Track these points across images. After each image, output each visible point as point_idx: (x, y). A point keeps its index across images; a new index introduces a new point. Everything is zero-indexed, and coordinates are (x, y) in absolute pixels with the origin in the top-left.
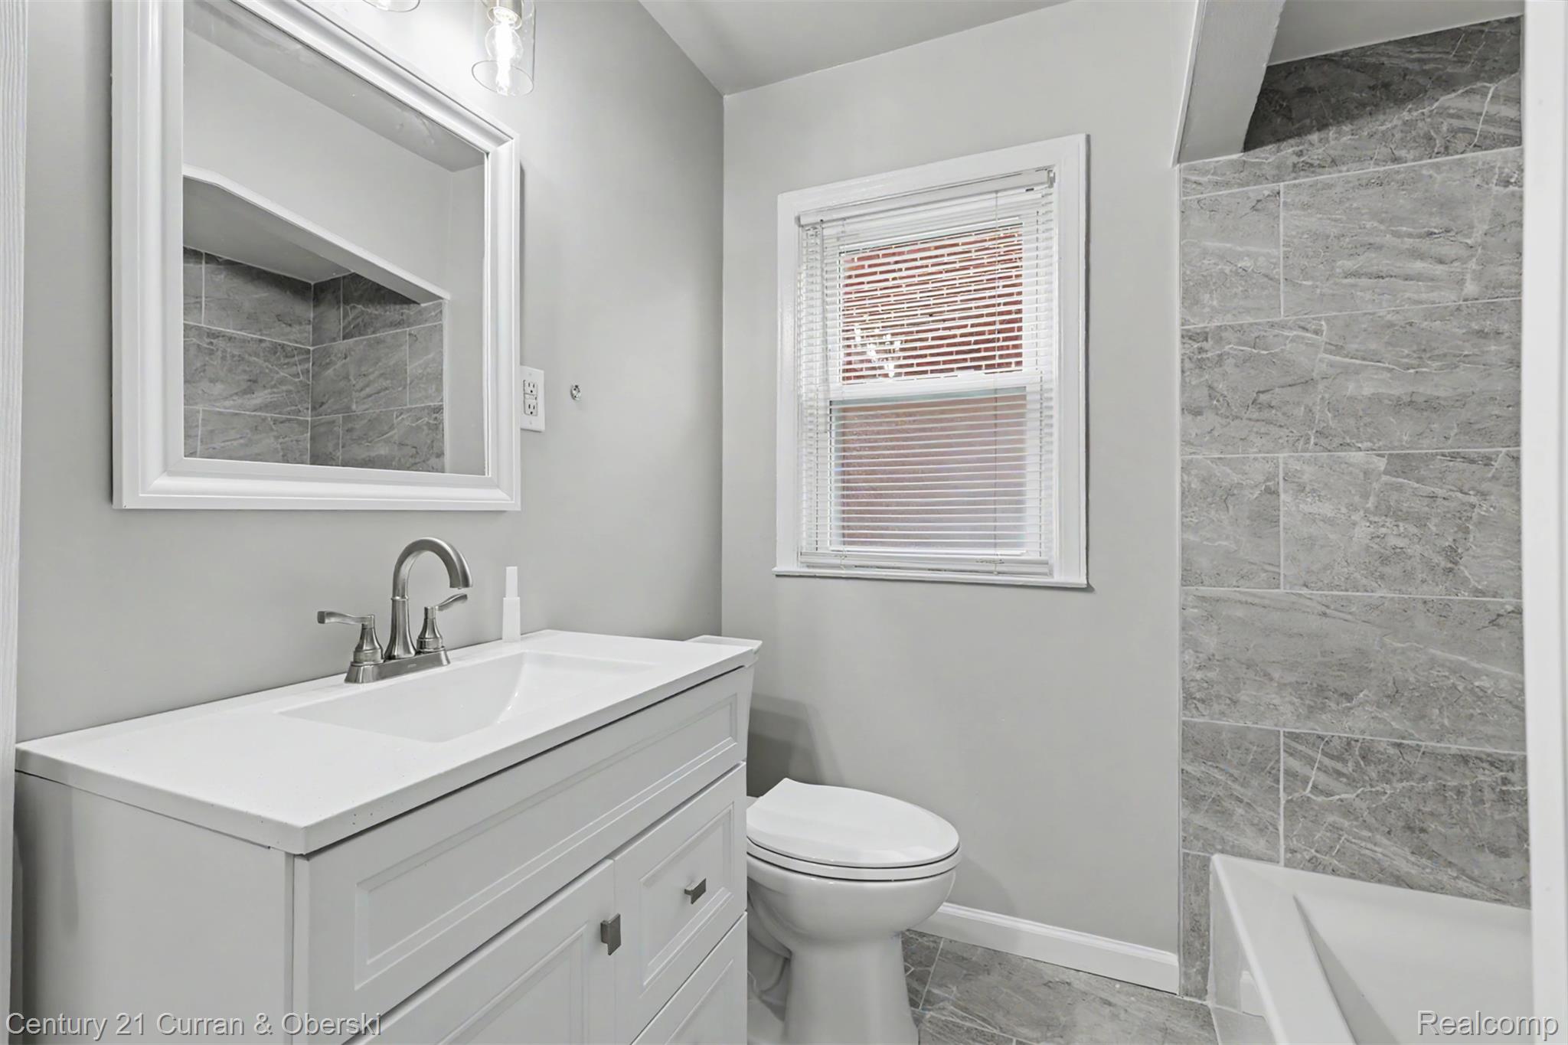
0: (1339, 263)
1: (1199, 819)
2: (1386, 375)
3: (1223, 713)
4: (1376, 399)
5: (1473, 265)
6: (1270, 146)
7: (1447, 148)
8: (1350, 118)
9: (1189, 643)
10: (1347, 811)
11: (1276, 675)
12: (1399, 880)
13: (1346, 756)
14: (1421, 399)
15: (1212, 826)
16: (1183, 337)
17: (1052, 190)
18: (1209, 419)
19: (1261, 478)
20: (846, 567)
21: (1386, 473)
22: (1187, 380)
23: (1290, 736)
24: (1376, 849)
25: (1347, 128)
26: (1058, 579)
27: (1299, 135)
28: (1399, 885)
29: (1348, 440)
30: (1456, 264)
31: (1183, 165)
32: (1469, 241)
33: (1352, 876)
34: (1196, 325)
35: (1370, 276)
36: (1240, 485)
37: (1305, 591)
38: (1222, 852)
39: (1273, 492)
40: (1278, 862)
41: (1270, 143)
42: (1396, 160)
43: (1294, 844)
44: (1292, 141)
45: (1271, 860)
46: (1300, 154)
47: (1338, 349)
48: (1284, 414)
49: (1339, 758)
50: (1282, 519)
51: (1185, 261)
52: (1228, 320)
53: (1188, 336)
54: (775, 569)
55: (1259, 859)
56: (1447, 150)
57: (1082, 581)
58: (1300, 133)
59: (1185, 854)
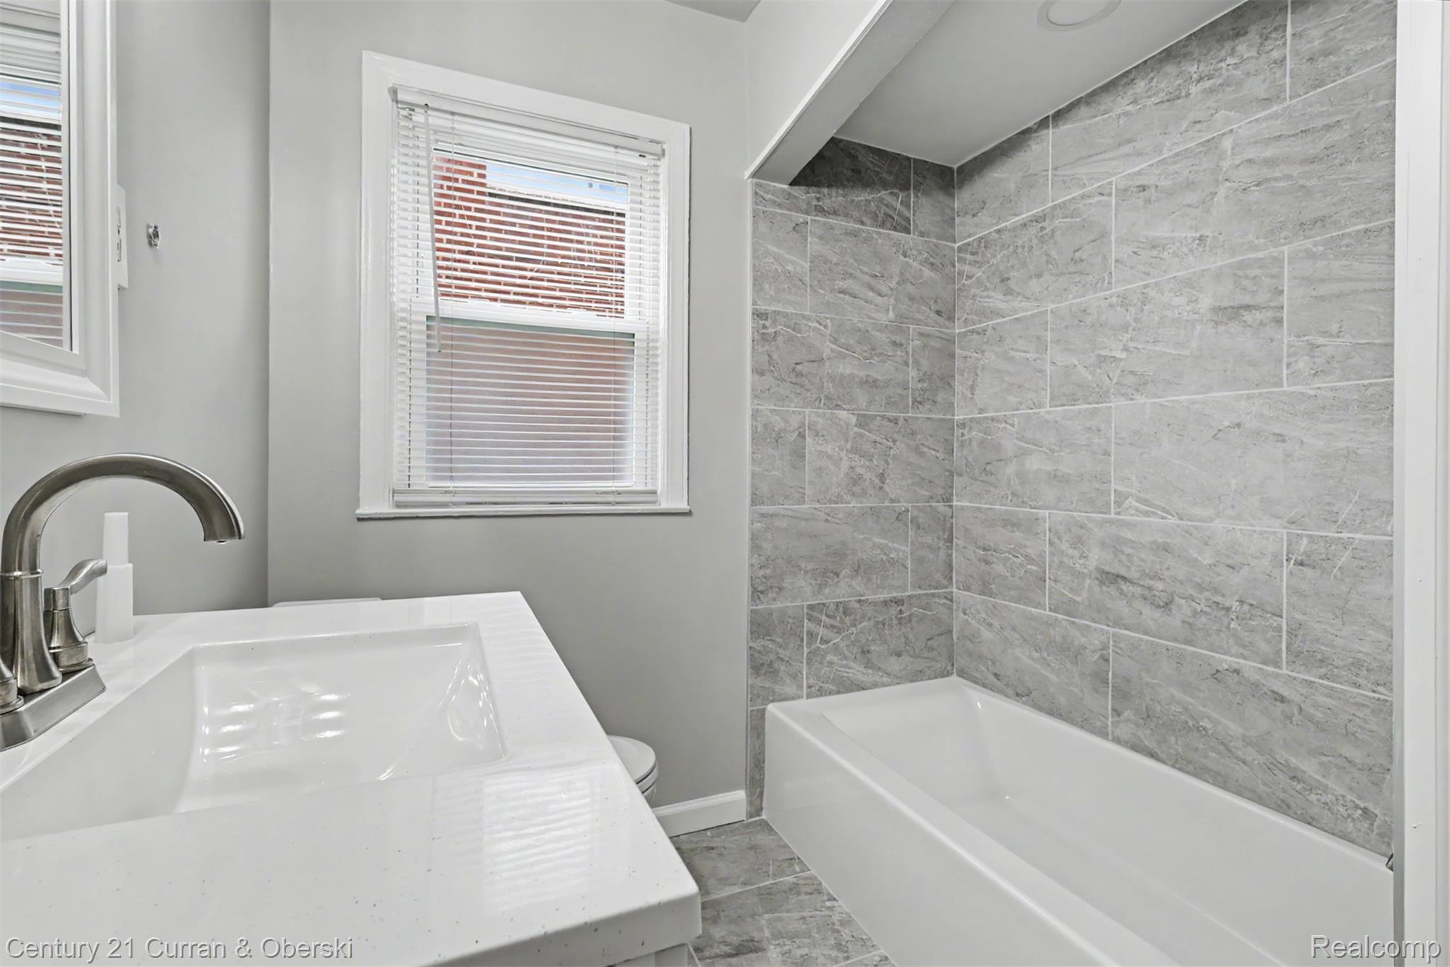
0: (837, 282)
1: (760, 682)
2: (856, 362)
3: (774, 599)
4: (852, 376)
5: (892, 301)
6: (803, 188)
7: (883, 224)
8: (844, 187)
9: (755, 547)
10: (836, 649)
11: (803, 566)
12: (860, 687)
13: (836, 614)
14: (870, 380)
15: (767, 685)
16: (753, 314)
17: (659, 163)
18: (768, 380)
19: (796, 425)
20: (456, 504)
21: (856, 426)
22: (756, 347)
23: (811, 607)
24: (850, 671)
25: (841, 191)
26: (665, 505)
27: (818, 186)
28: (859, 690)
29: (839, 403)
30: (886, 298)
31: (755, 180)
32: (891, 286)
33: (839, 692)
34: (762, 307)
35: (850, 295)
36: (785, 430)
37: (818, 506)
38: (773, 701)
39: (802, 436)
40: (802, 697)
41: (803, 185)
42: (862, 223)
43: (812, 681)
44: (814, 189)
45: (800, 697)
46: (818, 199)
47: (835, 341)
48: (809, 381)
49: (833, 617)
50: (807, 455)
51: (755, 256)
52: (779, 308)
53: (758, 315)
54: (358, 511)
55: (793, 699)
56: (883, 225)
57: (683, 506)
58: (818, 184)
59: (752, 711)
